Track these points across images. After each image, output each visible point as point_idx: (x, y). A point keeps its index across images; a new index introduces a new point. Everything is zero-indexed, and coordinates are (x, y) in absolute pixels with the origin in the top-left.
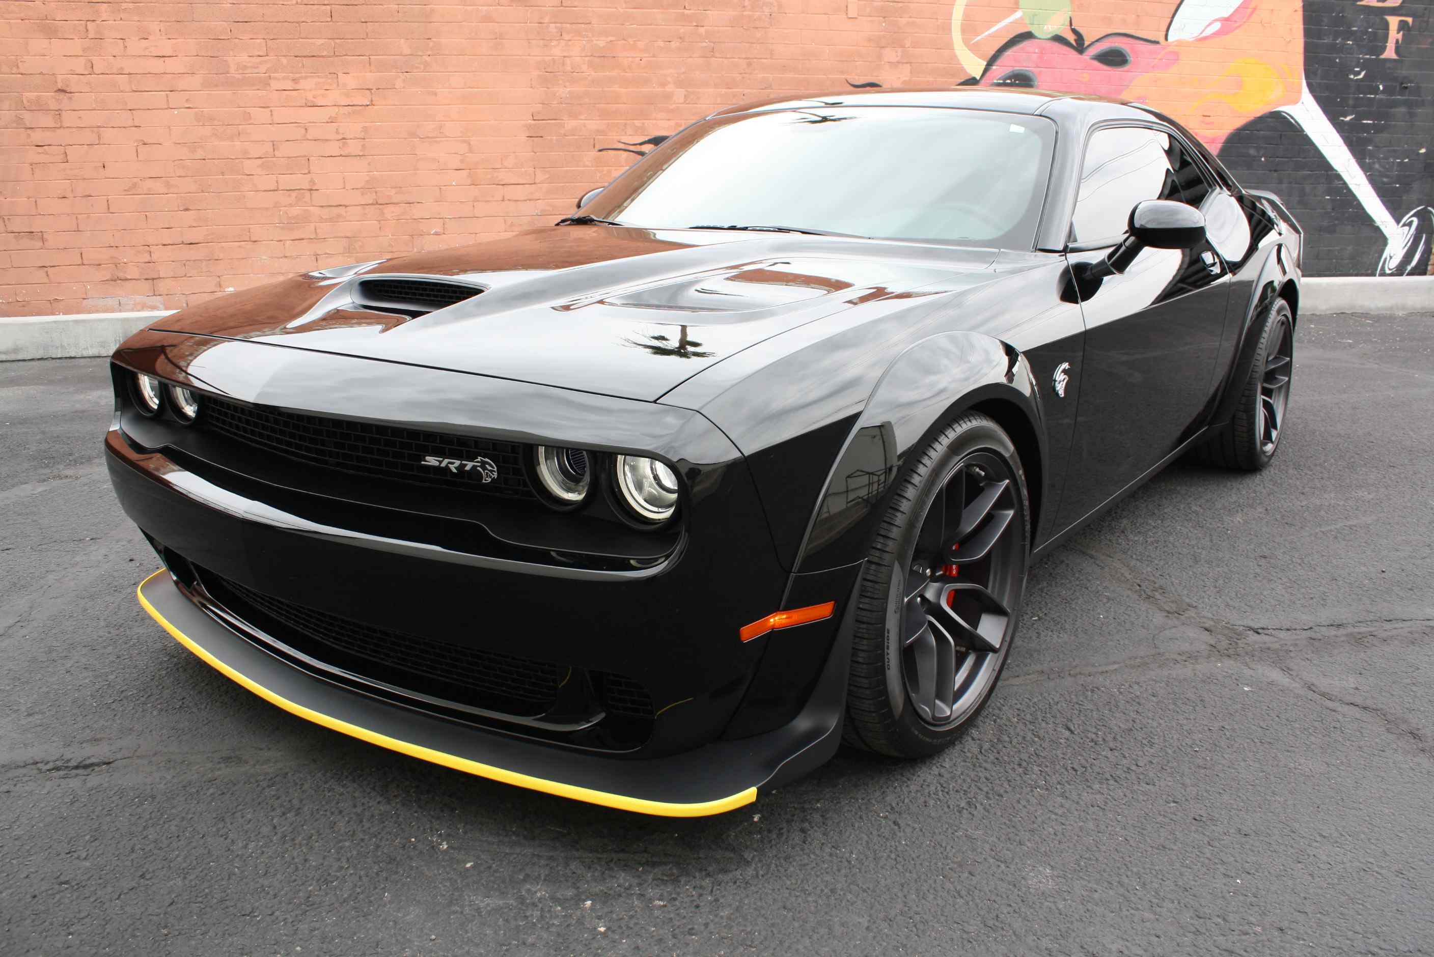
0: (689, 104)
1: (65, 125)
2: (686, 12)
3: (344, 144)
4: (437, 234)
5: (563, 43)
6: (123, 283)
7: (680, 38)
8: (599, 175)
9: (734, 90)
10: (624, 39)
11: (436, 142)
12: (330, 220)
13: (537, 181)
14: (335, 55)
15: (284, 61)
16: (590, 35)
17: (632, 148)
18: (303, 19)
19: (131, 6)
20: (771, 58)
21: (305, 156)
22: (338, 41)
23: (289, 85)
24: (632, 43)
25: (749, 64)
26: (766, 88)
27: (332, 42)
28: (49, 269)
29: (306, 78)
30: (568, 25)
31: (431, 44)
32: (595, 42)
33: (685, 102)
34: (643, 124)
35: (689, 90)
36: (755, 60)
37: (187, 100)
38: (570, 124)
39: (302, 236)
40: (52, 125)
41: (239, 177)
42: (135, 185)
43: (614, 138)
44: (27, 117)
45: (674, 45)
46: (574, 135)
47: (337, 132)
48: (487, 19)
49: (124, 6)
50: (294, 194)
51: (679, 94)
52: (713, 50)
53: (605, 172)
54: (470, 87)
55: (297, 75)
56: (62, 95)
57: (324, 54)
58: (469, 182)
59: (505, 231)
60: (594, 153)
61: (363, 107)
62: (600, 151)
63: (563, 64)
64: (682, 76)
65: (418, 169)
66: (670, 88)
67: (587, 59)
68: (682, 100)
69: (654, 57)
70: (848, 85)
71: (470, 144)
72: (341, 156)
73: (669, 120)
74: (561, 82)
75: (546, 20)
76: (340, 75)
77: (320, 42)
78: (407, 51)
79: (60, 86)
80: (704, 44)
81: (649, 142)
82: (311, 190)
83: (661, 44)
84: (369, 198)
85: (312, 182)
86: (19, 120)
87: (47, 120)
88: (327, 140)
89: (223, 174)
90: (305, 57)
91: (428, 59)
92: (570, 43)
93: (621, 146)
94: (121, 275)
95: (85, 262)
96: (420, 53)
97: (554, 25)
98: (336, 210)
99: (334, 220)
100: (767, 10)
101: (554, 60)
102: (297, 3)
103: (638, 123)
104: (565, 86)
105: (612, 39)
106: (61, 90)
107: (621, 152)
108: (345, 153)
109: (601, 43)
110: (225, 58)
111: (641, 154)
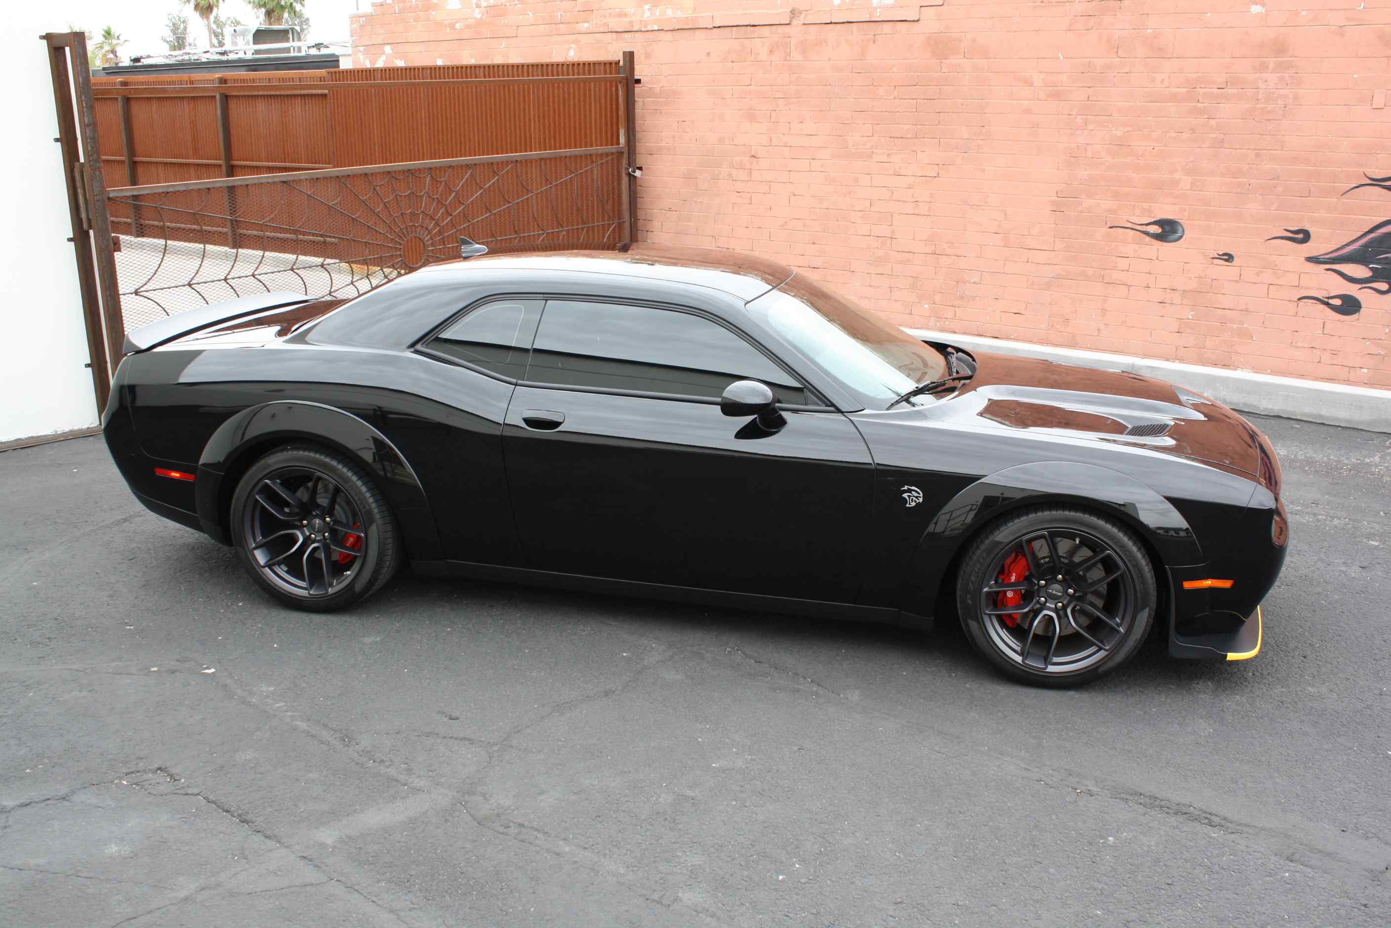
1: (753, 179)
2: (1199, 105)
3: (917, 205)
4: (974, 283)
5: (1087, 132)
7: (1192, 130)
8: (1107, 249)
9: (1240, 180)
10: (1139, 130)
11: (983, 210)
12: (901, 262)
13: (1056, 249)
14: (916, 138)
15: (883, 140)
16: (1110, 126)
17: (1138, 228)
18: (897, 110)
19: (796, 100)
20: (1282, 150)
21: (890, 213)
22: (919, 126)
23: (884, 159)
24: (1146, 133)
25: (1258, 155)
26: (1272, 179)
27: (915, 127)
29: (896, 153)
30: (1092, 117)
31: (984, 131)
32: (1114, 132)
33: (1191, 189)
34: (1150, 207)
35: (1196, 178)
36: (1265, 151)
37: (822, 166)
38: (1087, 202)
39: (884, 273)
40: (747, 179)
41: (847, 224)
42: (786, 222)
43: (1123, 218)
44: (734, 172)
45: (1185, 136)
46: (1089, 212)
47: (913, 196)
48: (1028, 111)
49: (792, 100)
50: (880, 240)
51: (1186, 182)
52: (1222, 141)
53: (1113, 247)
54: (1010, 167)
55: (891, 152)
56: (753, 160)
57: (909, 136)
58: (1002, 244)
59: (1027, 288)
60: (1106, 230)
61: (931, 178)
62: (1111, 227)
63: (1086, 151)
64: (1190, 165)
65: (966, 230)
66: (1177, 176)
67: (1105, 146)
68: (1188, 187)
69: (1165, 146)
70: (1365, 178)
71: (1006, 214)
72: (914, 214)
73: (1174, 204)
74: (1082, 166)
75: (1074, 113)
76: (919, 153)
77: (906, 127)
78: (966, 136)
79: (752, 154)
80: (1214, 135)
81: (1155, 223)
82: (892, 238)
83: (1174, 135)
84: (929, 249)
85: (893, 232)
86: (730, 175)
87: (743, 175)
88: (906, 202)
89: (837, 220)
90: (896, 138)
91: (981, 142)
92: (1093, 132)
93: (1130, 225)
96: (975, 138)
97: (1080, 117)
98: (908, 255)
99: (905, 263)
100: (1280, 102)
101: (1078, 147)
102: (895, 98)
103: (1146, 206)
104: (1086, 170)
105: (1129, 129)
106: (753, 156)
107: (1129, 230)
108: (917, 212)
109: (1119, 133)
110: (847, 137)
111: (1146, 233)
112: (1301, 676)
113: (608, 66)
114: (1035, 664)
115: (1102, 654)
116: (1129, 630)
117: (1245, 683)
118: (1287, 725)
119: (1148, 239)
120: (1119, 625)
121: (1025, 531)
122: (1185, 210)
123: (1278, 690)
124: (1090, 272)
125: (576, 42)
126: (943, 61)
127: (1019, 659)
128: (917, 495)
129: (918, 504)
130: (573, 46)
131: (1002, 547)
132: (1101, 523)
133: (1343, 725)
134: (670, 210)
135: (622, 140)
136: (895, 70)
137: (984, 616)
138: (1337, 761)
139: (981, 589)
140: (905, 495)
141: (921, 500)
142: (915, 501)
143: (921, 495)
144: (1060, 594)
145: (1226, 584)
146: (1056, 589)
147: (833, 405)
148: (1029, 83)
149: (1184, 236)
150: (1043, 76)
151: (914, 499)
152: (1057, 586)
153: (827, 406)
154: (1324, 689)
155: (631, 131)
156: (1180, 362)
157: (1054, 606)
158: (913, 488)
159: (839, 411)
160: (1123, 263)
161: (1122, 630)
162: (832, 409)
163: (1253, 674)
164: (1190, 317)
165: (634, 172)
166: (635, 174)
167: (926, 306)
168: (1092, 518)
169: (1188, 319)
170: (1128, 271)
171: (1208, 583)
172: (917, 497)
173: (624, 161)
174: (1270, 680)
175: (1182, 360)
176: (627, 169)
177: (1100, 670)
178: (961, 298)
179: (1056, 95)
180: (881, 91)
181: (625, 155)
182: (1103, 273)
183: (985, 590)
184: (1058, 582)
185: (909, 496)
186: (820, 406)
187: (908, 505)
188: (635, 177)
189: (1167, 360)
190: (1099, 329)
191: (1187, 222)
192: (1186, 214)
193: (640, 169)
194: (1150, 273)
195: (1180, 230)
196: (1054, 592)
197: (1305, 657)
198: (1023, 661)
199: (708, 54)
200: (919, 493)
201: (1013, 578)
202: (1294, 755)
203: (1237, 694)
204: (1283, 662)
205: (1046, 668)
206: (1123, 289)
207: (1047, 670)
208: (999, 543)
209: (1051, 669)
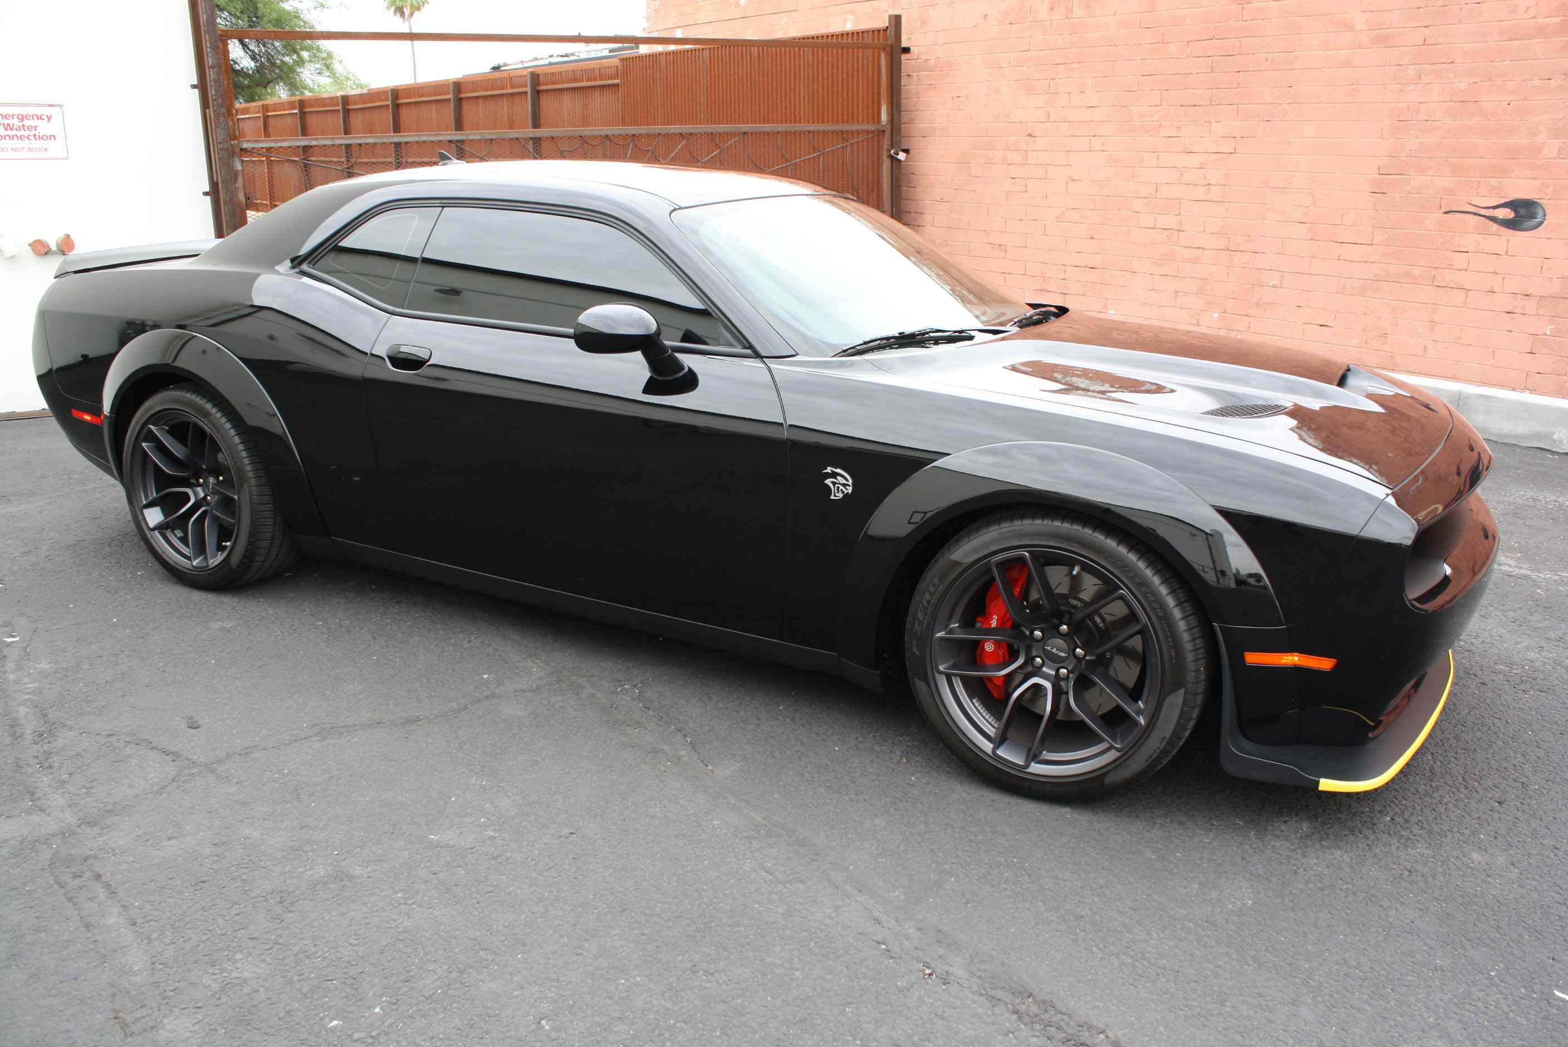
0: (1564, 158)
1: (1029, 162)
3: (1209, 189)
4: (1274, 286)
5: (1420, 87)
6: (1047, 294)
7: (1565, 74)
8: (1440, 240)
10: (1490, 80)
11: (1287, 193)
12: (1189, 261)
13: (1375, 242)
14: (1211, 105)
15: (1173, 109)
16: (1452, 76)
17: (1483, 212)
18: (1190, 70)
19: (1077, 65)
21: (1178, 199)
22: (1214, 91)
23: (1172, 132)
24: (1500, 83)
27: (1210, 91)
28: (1006, 275)
29: (1187, 125)
30: (1429, 66)
31: (1292, 93)
32: (1456, 85)
33: (1558, 157)
34: (1501, 183)
37: (1103, 144)
38: (1417, 180)
39: (1169, 273)
40: (1023, 162)
41: (1129, 213)
42: (1062, 214)
43: (1464, 199)
44: (1009, 155)
45: (1554, 83)
46: (1419, 193)
47: (1205, 178)
48: (1346, 63)
49: (1073, 65)
50: (1166, 233)
51: (1552, 147)
53: (1447, 238)
55: (1180, 123)
56: (1029, 138)
57: (1202, 104)
58: (1310, 236)
59: (1337, 293)
60: (1439, 216)
61: (1226, 155)
62: (1446, 213)
63: (1418, 112)
64: (1560, 124)
65: (1265, 219)
66: (1538, 140)
67: (1445, 104)
68: (1555, 155)
69: (1525, 99)
71: (1314, 197)
72: (1205, 200)
73: (1534, 179)
74: (1412, 132)
75: (1406, 61)
76: (1213, 123)
77: (1199, 92)
78: (1270, 99)
79: (1029, 132)
81: (1505, 205)
82: (1179, 231)
83: (1537, 82)
84: (1221, 244)
85: (1180, 223)
86: (1005, 158)
87: (1017, 158)
88: (1196, 185)
89: (1119, 210)
90: (1189, 106)
91: (1287, 107)
92: (1428, 87)
93: (1470, 208)
94: (1046, 287)
95: (1027, 273)
96: (1281, 102)
97: (1412, 66)
98: (1196, 252)
99: (1194, 261)
101: (1408, 107)
102: (1187, 56)
103: (1493, 182)
104: (1417, 137)
105: (1477, 79)
106: (1030, 135)
107: (1471, 216)
108: (1208, 198)
109: (1463, 86)
110: (1133, 108)
111: (1493, 219)
112: (1474, 833)
113: (876, 33)
114: (1011, 755)
115: (1113, 755)
116: (1152, 722)
117: (1365, 831)
118: (1393, 912)
119: (1495, 227)
120: (1139, 712)
121: (993, 548)
122: (1548, 187)
123: (1421, 849)
124: (1417, 271)
125: (852, 12)
126: (1245, 6)
127: (987, 746)
128: (845, 482)
129: (846, 496)
130: (850, 17)
131: (960, 569)
132: (1111, 543)
133: (1498, 928)
134: (942, 201)
135: (884, 117)
136: (1188, 21)
137: (937, 675)
138: (1443, 991)
139: (933, 634)
140: (828, 482)
141: (850, 490)
142: (843, 492)
143: (850, 482)
144: (1063, 655)
145: (1325, 664)
146: (1057, 646)
147: (751, 347)
148: (1349, 27)
149: (1545, 222)
150: (1368, 15)
151: (841, 487)
152: (1060, 642)
153: (745, 348)
154: (1501, 860)
155: (895, 108)
156: (1531, 393)
157: (1054, 673)
158: (839, 471)
159: (757, 355)
160: (1460, 260)
161: (1142, 721)
162: (749, 351)
163: (1393, 819)
164: (1548, 333)
165: (897, 154)
166: (899, 157)
167: (1216, 315)
168: (1096, 534)
169: (1545, 335)
170: (1466, 270)
171: (1292, 659)
172: (844, 485)
173: (886, 143)
174: (1415, 832)
175: (1533, 391)
176: (889, 151)
177: (1107, 781)
178: (1258, 304)
179: (1383, 39)
180: (1172, 49)
181: (887, 135)
182: (1433, 273)
183: (940, 634)
184: (1062, 635)
185: (834, 483)
186: (732, 345)
187: (832, 497)
188: (899, 161)
189: (1514, 390)
190: (1425, 348)
191: (1550, 202)
192: (1549, 191)
193: (906, 151)
194: (1496, 273)
195: (1540, 215)
196: (1054, 651)
197: (1500, 803)
198: (994, 751)
199: (986, 16)
200: (847, 481)
201: (994, 623)
202: (1366, 969)
203: (1340, 849)
204: (1455, 806)
205: (1027, 766)
206: (1460, 295)
207: (1029, 770)
208: (956, 563)
209: (1035, 768)
